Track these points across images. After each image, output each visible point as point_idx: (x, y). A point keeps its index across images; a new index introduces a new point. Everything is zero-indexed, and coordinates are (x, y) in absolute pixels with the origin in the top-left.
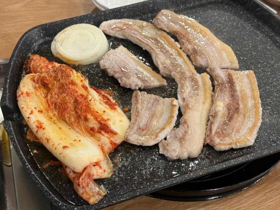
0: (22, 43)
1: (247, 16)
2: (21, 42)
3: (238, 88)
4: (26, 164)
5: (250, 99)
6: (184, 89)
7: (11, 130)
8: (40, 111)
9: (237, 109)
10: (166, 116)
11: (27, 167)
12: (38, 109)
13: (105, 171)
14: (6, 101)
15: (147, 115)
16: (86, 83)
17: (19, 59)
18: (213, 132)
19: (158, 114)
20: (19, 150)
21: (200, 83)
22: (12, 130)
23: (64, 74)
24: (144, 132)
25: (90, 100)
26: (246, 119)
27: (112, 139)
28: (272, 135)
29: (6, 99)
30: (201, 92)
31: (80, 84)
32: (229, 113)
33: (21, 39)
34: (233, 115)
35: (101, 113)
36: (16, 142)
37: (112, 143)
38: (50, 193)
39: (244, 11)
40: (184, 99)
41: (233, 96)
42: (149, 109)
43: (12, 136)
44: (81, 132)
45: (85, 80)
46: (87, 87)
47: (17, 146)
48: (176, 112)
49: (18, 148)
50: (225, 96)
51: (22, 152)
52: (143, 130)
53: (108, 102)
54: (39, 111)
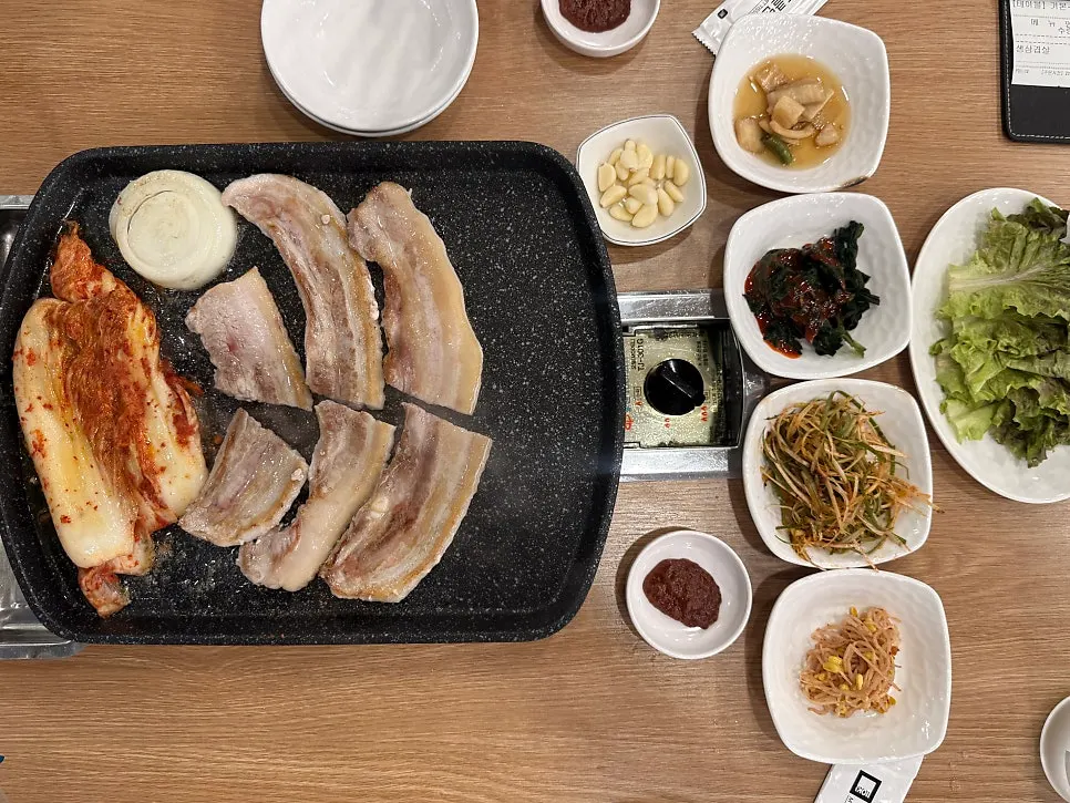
3: (436, 473)
5: (446, 505)
6: (326, 451)
8: (48, 407)
9: (409, 522)
10: (272, 494)
12: (45, 400)
13: (136, 564)
15: (241, 479)
16: (153, 357)
18: (339, 561)
19: (261, 484)
21: (369, 440)
23: (111, 322)
24: (222, 514)
25: (149, 404)
26: (414, 549)
27: (159, 513)
28: (448, 589)
30: (361, 461)
31: (139, 354)
32: (389, 527)
34: (395, 533)
35: (156, 445)
37: (158, 518)
40: (318, 471)
41: (418, 489)
42: (249, 467)
44: (109, 483)
45: (152, 346)
46: (149, 369)
48: (295, 492)
50: (403, 485)
52: (222, 510)
53: (179, 421)
54: (45, 406)
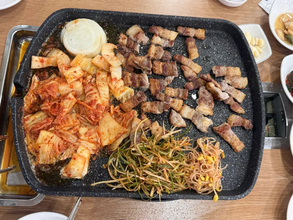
0: (48, 23)
1: (239, 61)
2: (47, 21)
4: (16, 142)
7: (14, 108)
11: (16, 144)
14: (18, 79)
17: (41, 38)
20: (15, 128)
22: (16, 108)
29: (19, 77)
33: (48, 19)
36: (15, 120)
38: (25, 171)
39: (238, 56)
43: (13, 114)
47: (15, 123)
49: (15, 126)
51: (17, 130)
